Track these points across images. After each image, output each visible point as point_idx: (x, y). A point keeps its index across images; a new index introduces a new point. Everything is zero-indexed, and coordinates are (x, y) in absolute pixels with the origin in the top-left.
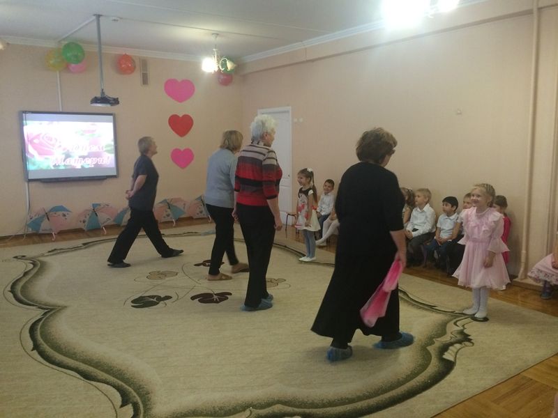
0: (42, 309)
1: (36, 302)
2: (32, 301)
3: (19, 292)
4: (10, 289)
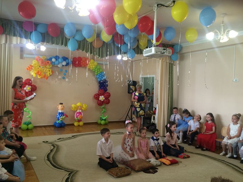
0: (67, 171)
1: (63, 167)
2: (60, 166)
3: (52, 161)
4: (47, 159)
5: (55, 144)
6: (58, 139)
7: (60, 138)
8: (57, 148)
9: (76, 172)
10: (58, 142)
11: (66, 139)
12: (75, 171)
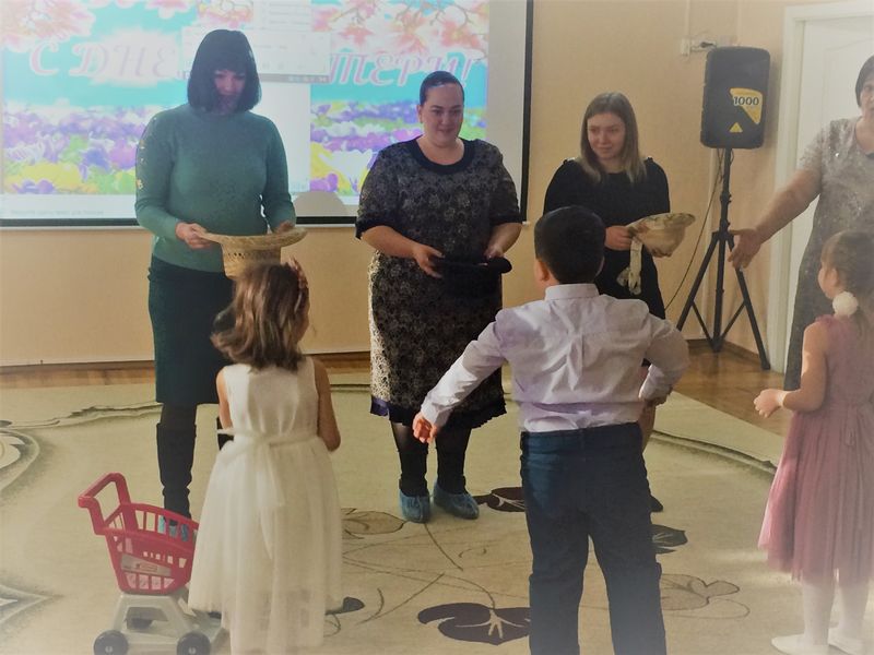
5: (39, 440)
6: (76, 414)
7: (92, 409)
8: (32, 464)
9: (44, 602)
10: (69, 426)
11: (123, 418)
12: (45, 598)
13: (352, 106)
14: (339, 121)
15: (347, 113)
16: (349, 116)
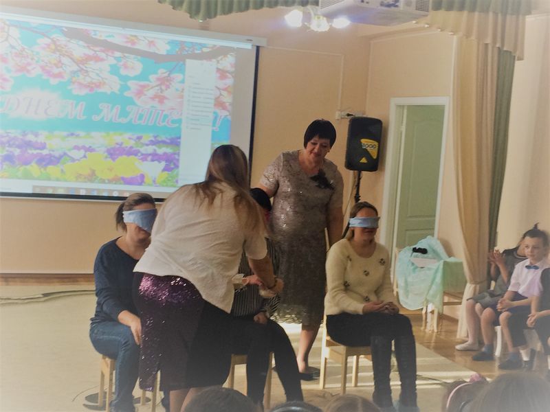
13: (155, 137)
14: (147, 145)
15: (152, 141)
16: (153, 143)
